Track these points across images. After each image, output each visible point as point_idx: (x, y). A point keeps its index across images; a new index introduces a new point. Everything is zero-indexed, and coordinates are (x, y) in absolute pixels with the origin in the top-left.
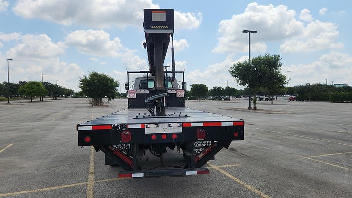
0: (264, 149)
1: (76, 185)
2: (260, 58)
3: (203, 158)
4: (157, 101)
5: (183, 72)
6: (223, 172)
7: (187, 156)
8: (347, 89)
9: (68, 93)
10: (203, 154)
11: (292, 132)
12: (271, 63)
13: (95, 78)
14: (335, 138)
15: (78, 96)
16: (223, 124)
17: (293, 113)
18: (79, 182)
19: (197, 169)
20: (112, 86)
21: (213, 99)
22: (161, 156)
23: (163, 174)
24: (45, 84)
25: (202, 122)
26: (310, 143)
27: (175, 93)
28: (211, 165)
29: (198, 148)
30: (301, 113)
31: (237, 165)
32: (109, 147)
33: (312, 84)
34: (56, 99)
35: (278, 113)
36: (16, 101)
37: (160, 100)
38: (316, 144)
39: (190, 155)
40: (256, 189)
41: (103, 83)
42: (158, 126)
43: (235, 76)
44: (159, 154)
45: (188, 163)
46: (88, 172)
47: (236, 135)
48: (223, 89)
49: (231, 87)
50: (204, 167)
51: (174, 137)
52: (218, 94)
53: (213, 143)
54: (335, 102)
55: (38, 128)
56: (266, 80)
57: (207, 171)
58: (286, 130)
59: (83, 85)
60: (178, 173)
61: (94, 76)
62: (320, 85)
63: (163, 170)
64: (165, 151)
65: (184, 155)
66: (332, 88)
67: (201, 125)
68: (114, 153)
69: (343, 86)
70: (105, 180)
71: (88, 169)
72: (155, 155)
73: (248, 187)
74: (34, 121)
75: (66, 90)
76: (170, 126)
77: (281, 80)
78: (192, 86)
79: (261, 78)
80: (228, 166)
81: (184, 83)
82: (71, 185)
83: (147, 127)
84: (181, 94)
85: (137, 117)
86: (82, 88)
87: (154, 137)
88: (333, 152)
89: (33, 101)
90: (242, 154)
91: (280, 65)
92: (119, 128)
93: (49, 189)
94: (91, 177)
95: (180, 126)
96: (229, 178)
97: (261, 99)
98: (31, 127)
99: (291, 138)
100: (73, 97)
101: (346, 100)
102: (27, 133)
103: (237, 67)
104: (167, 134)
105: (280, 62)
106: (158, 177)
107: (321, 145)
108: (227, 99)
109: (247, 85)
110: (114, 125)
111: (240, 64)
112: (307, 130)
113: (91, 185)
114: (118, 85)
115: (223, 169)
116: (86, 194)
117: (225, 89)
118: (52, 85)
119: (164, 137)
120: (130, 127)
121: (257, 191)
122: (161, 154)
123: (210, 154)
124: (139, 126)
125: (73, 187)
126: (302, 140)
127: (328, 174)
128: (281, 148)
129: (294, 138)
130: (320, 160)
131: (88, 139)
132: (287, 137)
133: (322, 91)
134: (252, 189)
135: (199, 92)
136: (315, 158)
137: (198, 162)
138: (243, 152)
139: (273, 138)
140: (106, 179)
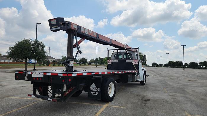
5: (138, 49)
10: (68, 92)
25: (51, 73)
27: (133, 61)
31: (122, 107)
42: (36, 74)
80: (115, 106)
84: (137, 62)
85: (53, 70)
92: (25, 73)
95: (43, 74)
119: (37, 79)
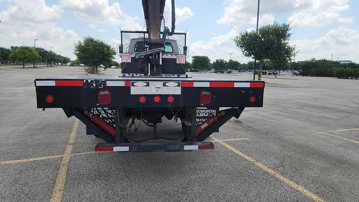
0: (272, 122)
1: (49, 157)
2: (269, 28)
3: (206, 128)
4: (151, 57)
5: (185, 34)
6: (227, 146)
7: (186, 126)
8: (352, 65)
9: (65, 61)
10: (206, 125)
11: (302, 106)
12: (280, 33)
13: (91, 43)
14: (349, 113)
15: (74, 64)
16: (236, 85)
17: (298, 87)
18: (53, 155)
19: (200, 143)
20: (109, 54)
21: (215, 72)
22: (154, 126)
23: (155, 148)
24: (37, 49)
25: (208, 81)
26: (322, 117)
27: (175, 58)
28: (214, 138)
29: (200, 118)
30: (308, 87)
31: (244, 139)
32: (86, 112)
33: (317, 59)
34: (51, 66)
35: (283, 86)
36: (8, 67)
37: (155, 56)
38: (329, 118)
39: (190, 124)
40: (269, 167)
41: (99, 49)
42: (148, 85)
43: (241, 47)
44: (152, 124)
45: (188, 135)
46: (67, 143)
47: (253, 100)
48: (226, 62)
49: (234, 60)
50: (207, 141)
51: (170, 100)
52: (220, 66)
53: (218, 112)
54: (339, 78)
55: (23, 93)
56: (274, 52)
57: (211, 146)
58: (293, 103)
59: (78, 52)
60: (174, 147)
61: (90, 41)
62: (325, 61)
63: (156, 143)
64: (160, 121)
65: (183, 124)
66: (336, 64)
67: (207, 85)
68: (92, 120)
69: (347, 62)
70: (86, 153)
71: (68, 139)
72: (147, 124)
73: (259, 164)
74: (21, 86)
75: (62, 57)
76: (164, 85)
77: (288, 52)
78: (194, 57)
79: (268, 48)
80: (233, 140)
81: (185, 48)
82: (42, 158)
83: (133, 85)
84: (182, 60)
85: (124, 76)
86: (77, 55)
87: (142, 100)
88: (350, 127)
89: (26, 68)
90: (248, 127)
91: (289, 35)
92: (94, 85)
93: (13, 161)
94: (69, 148)
95: (179, 86)
96: (236, 154)
97: (265, 73)
98: (16, 91)
99: (300, 111)
100: (70, 66)
101: (351, 76)
102: (9, 98)
103: (243, 36)
104: (160, 96)
105: (289, 32)
106: (149, 151)
107: (336, 120)
108: (229, 72)
109: (253, 56)
110: (87, 81)
111: (247, 34)
112: (316, 104)
113: (66, 157)
114: (115, 52)
115: (228, 143)
116: (58, 170)
117: (227, 62)
118: (46, 52)
119: (157, 100)
120: (109, 84)
121: (270, 171)
122: (155, 123)
123: (215, 125)
124: (122, 84)
125: (43, 161)
126: (313, 113)
127: (350, 151)
128: (291, 121)
129: (303, 111)
130: (338, 135)
131: (50, 99)
132: (297, 110)
133: (326, 67)
134: (265, 168)
135: (201, 64)
136: (331, 133)
137: (199, 134)
138: (250, 124)
139: (281, 111)
140: (87, 151)
